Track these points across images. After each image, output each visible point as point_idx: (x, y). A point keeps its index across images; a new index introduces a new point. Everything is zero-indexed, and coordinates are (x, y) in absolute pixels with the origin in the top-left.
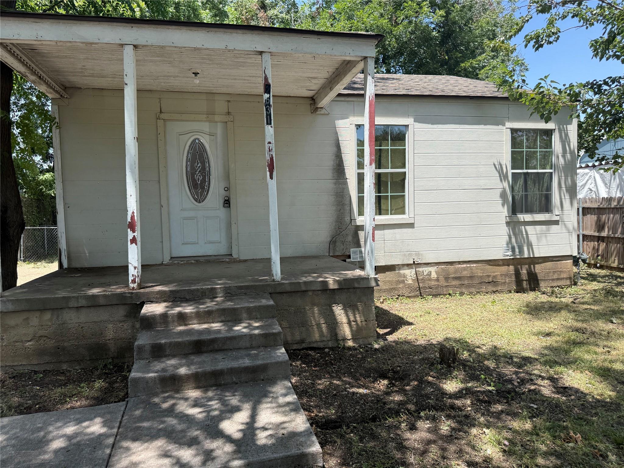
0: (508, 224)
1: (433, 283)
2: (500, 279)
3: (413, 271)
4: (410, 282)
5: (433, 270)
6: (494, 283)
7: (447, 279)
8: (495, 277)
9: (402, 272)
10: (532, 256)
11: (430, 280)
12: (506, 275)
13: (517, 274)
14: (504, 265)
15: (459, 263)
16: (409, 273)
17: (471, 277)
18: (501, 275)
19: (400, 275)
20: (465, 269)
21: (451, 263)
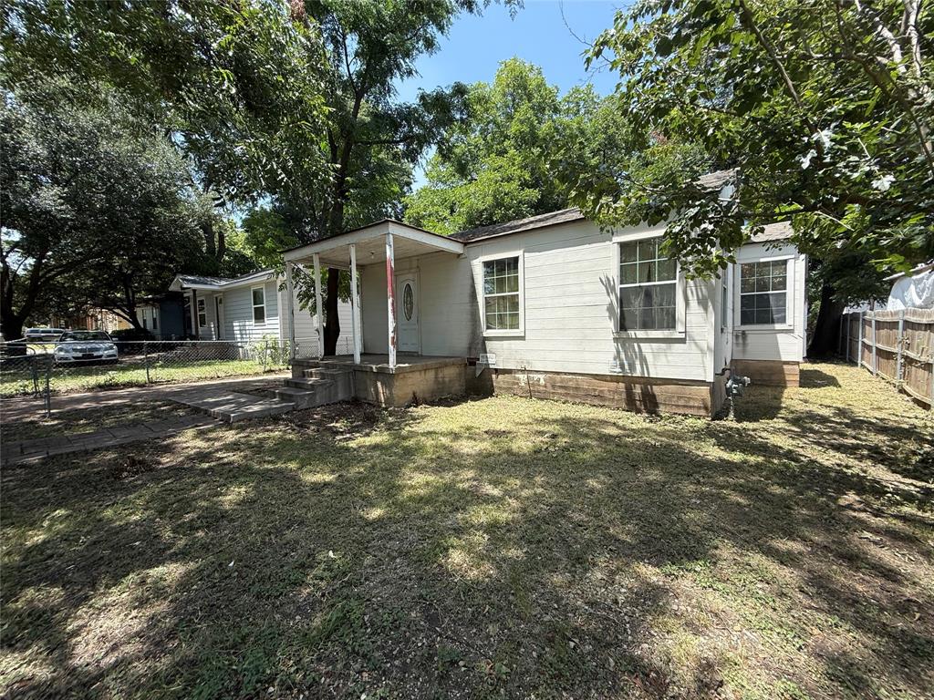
0: (616, 340)
1: (541, 388)
2: (607, 395)
3: (526, 376)
4: (523, 384)
5: (542, 377)
6: (600, 397)
7: (553, 386)
8: (601, 391)
9: (517, 375)
10: (646, 375)
11: (539, 385)
12: (615, 392)
13: (629, 392)
14: (612, 381)
15: (565, 373)
16: (523, 377)
17: (577, 389)
18: (609, 391)
19: (515, 378)
20: (570, 380)
21: (558, 373)
